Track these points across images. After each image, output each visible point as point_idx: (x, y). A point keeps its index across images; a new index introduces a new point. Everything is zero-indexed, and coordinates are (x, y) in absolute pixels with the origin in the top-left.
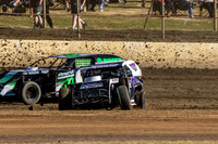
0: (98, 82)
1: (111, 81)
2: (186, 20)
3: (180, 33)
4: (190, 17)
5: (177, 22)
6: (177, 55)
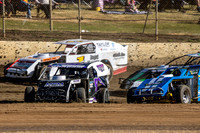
0: (61, 82)
1: (72, 82)
2: (25, 20)
3: (19, 33)
4: (28, 17)
5: (17, 22)
6: (17, 52)
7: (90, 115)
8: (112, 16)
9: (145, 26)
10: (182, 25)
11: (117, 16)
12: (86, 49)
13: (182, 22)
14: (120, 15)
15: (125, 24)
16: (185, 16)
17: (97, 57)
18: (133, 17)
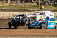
7: (6, 33)
8: (12, 4)
9: (21, 7)
10: (32, 7)
11: (13, 4)
12: (42, 14)
13: (32, 6)
14: (14, 4)
15: (16, 6)
16: (33, 4)
17: (45, 16)
18: (18, 4)
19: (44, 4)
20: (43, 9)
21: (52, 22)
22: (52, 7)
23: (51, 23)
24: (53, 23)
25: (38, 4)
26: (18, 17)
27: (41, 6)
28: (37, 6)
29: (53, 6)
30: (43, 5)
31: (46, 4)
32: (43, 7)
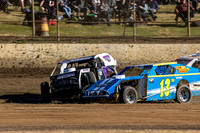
1: (82, 71)
10: (7, 26)
16: (10, 17)
19: (51, 15)
20: (47, 35)
21: (165, 79)
22: (77, 26)
23: (160, 80)
24: (168, 82)
25: (28, 16)
26: (73, 69)
27: (39, 24)
28: (24, 24)
29: (80, 22)
30: (45, 19)
31: (55, 17)
32: (45, 27)
